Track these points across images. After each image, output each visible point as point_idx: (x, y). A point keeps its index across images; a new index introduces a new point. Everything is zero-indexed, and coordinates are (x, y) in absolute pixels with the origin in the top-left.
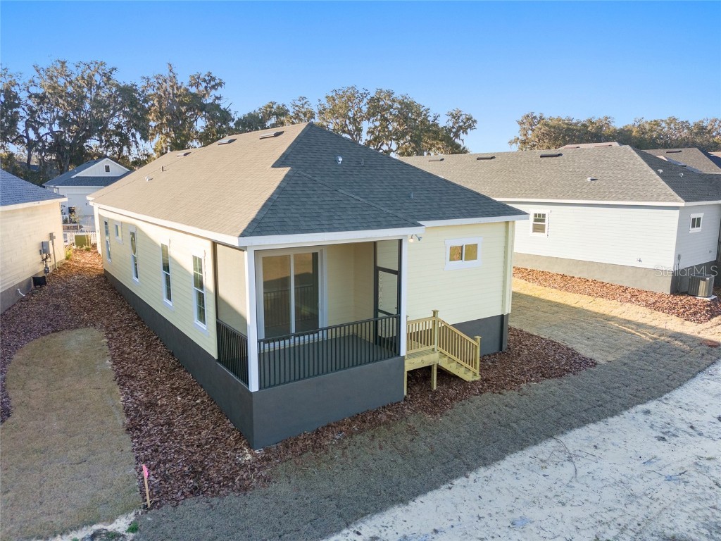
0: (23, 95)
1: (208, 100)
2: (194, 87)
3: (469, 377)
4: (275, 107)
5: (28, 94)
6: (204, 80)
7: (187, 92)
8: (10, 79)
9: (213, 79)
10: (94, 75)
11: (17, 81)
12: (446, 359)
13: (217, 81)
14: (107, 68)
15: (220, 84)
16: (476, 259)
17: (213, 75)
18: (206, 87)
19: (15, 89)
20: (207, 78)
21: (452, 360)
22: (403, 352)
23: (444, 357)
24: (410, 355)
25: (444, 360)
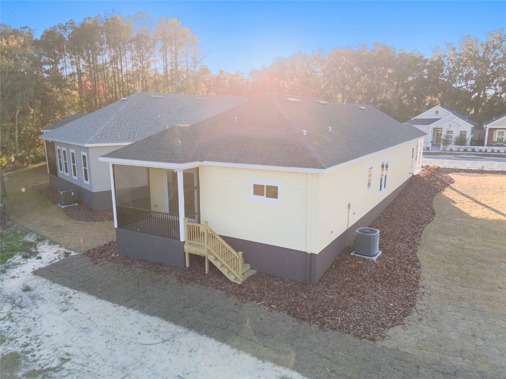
16: (277, 197)
21: (219, 261)
22: (182, 239)
23: (212, 254)
24: (189, 243)
25: (211, 256)
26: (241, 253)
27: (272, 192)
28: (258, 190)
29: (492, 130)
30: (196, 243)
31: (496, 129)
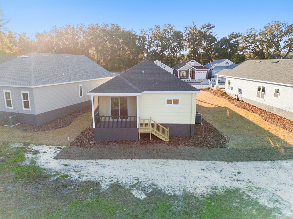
0: (147, 38)
1: (208, 34)
2: (203, 29)
3: (164, 139)
4: (235, 34)
5: (148, 37)
6: (207, 26)
7: (200, 31)
8: (144, 33)
9: (211, 25)
10: (167, 29)
11: (146, 33)
12: (155, 132)
13: (212, 26)
14: (171, 26)
15: (213, 27)
16: (178, 104)
17: (210, 24)
18: (207, 29)
19: (145, 36)
20: (208, 25)
21: (157, 133)
22: (138, 127)
23: (154, 131)
24: (140, 128)
25: (153, 132)
26: (168, 128)
27: (176, 102)
28: (169, 102)
29: (180, 71)
30: (143, 127)
31: (181, 71)
